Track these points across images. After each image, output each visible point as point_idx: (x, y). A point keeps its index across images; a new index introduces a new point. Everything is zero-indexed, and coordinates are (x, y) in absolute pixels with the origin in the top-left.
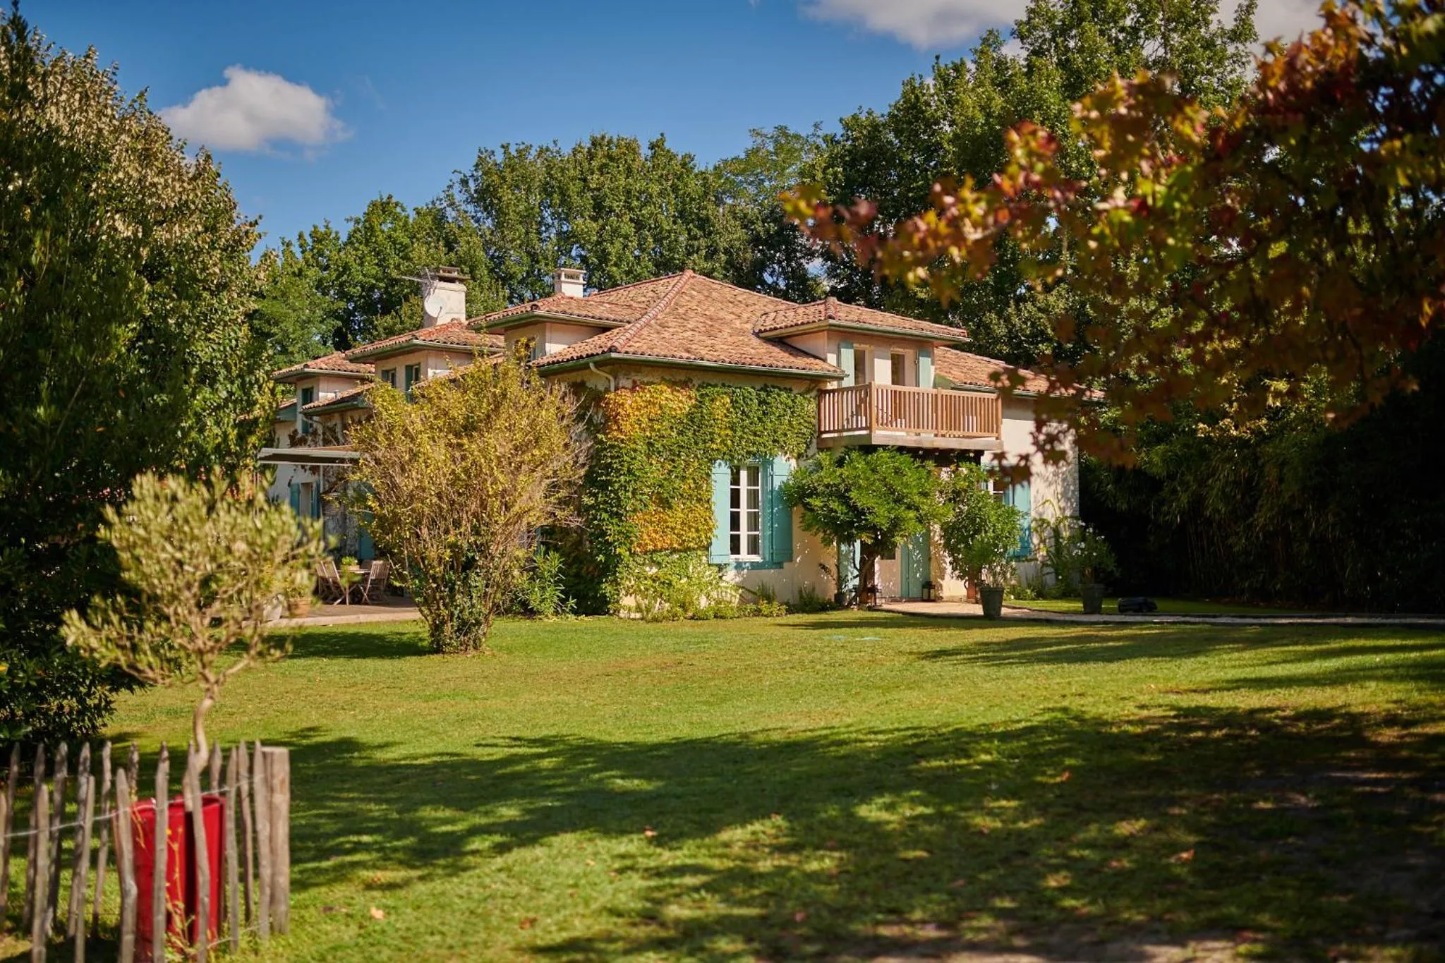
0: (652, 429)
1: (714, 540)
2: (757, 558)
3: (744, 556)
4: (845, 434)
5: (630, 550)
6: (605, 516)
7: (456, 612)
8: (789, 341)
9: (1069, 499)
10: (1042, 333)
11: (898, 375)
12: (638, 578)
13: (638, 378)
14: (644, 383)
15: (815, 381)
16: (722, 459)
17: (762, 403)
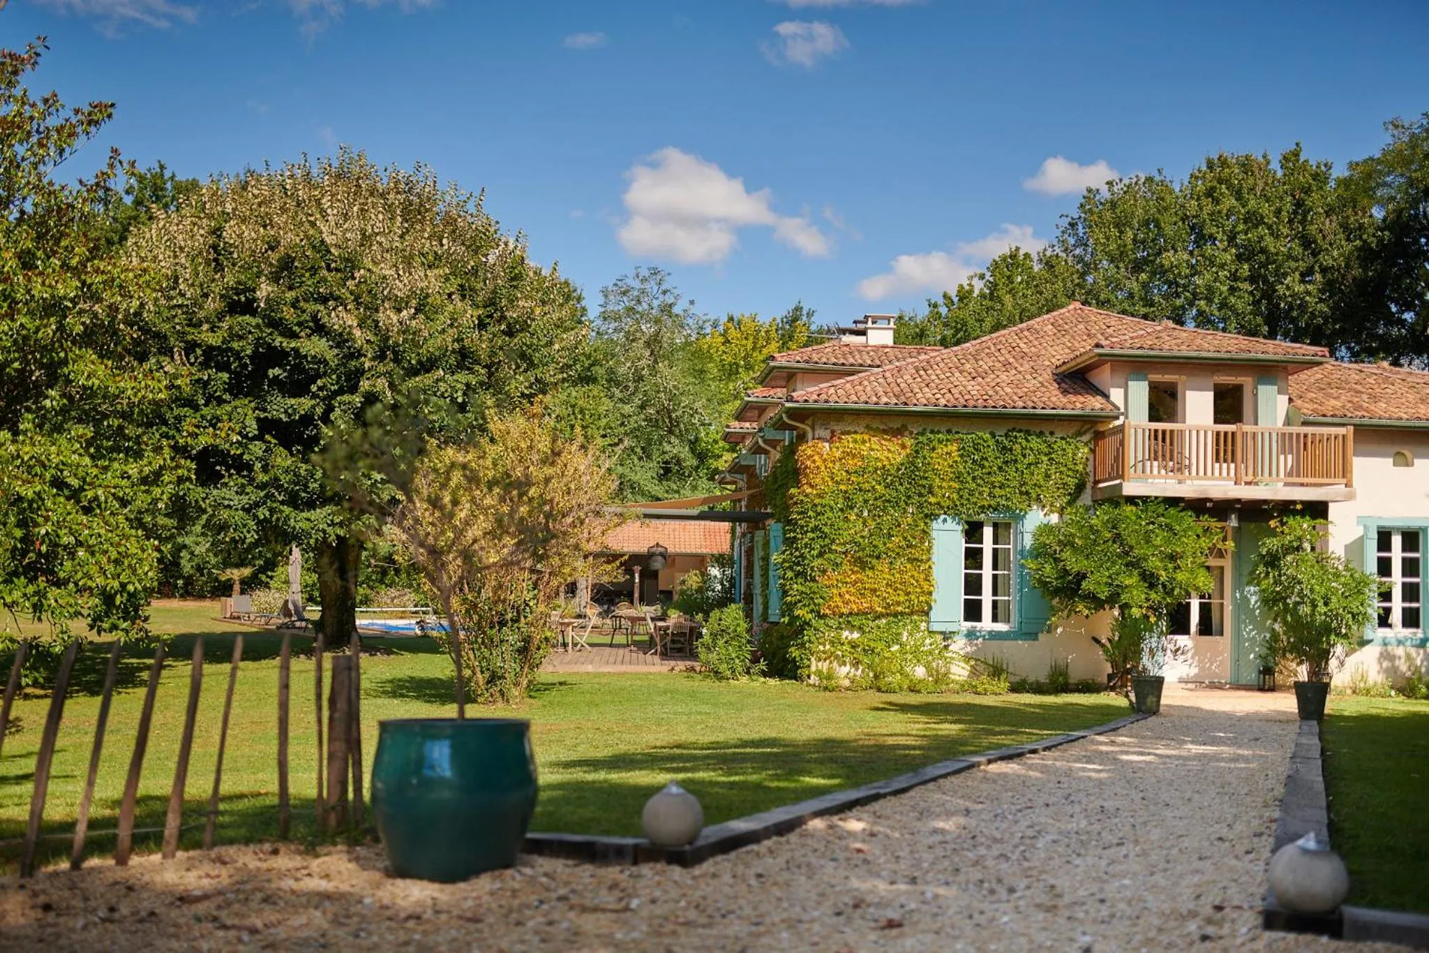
0: (851, 483)
1: (934, 603)
3: (985, 624)
5: (816, 612)
8: (1088, 376)
12: (832, 643)
13: (838, 428)
14: (843, 433)
15: (1086, 422)
16: (947, 514)
17: (1003, 449)
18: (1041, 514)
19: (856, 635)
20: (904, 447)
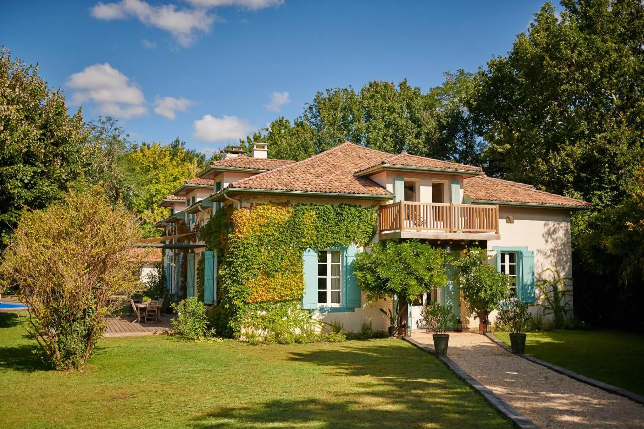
0: (262, 232)
1: (304, 295)
2: (336, 305)
4: (392, 232)
5: (244, 301)
6: (229, 281)
8: (371, 177)
10: (568, 168)
11: (438, 196)
12: (252, 318)
13: (254, 202)
14: (257, 205)
15: (376, 201)
16: (310, 247)
17: (338, 214)
18: (356, 247)
19: (264, 313)
20: (288, 212)
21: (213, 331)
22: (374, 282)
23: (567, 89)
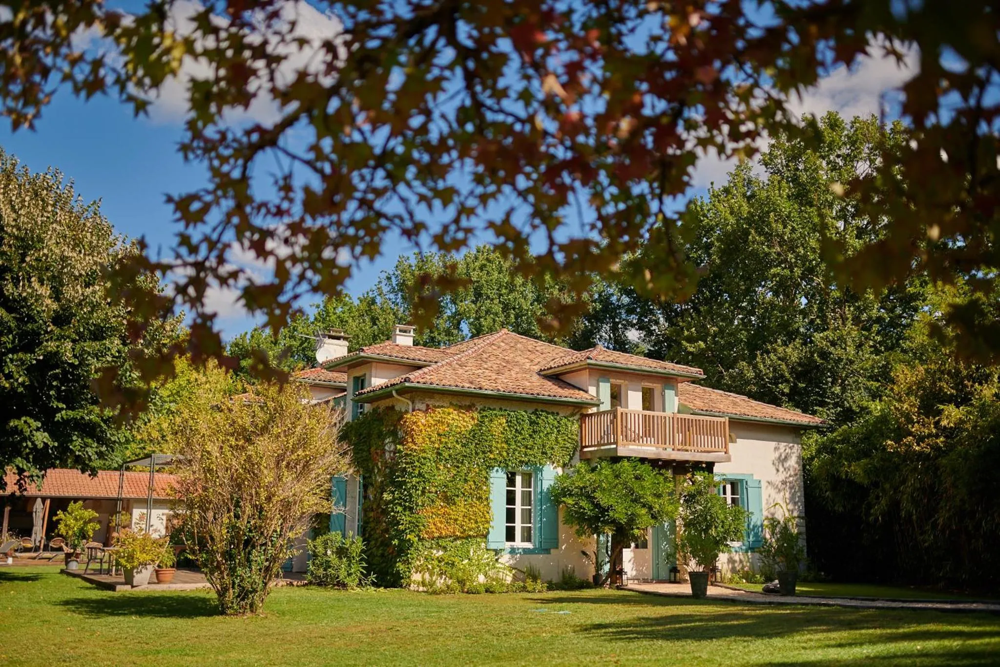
0: (441, 443)
1: (490, 529)
2: (529, 545)
3: (518, 543)
4: (602, 448)
5: (418, 536)
6: (399, 509)
7: (237, 581)
8: (563, 378)
9: (795, 504)
10: (782, 376)
11: (648, 402)
12: (426, 559)
13: (431, 403)
14: (435, 407)
15: (577, 407)
16: (499, 466)
17: (532, 423)
18: (552, 467)
19: (441, 553)
20: (473, 418)
21: (373, 577)
22: (591, 511)
23: (778, 274)
